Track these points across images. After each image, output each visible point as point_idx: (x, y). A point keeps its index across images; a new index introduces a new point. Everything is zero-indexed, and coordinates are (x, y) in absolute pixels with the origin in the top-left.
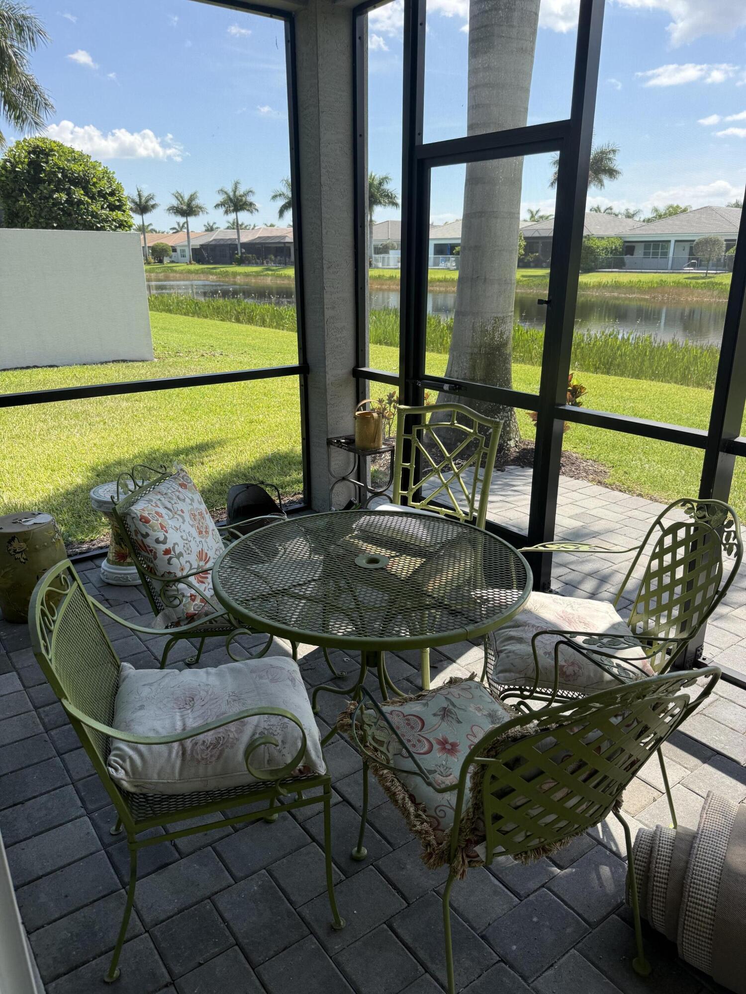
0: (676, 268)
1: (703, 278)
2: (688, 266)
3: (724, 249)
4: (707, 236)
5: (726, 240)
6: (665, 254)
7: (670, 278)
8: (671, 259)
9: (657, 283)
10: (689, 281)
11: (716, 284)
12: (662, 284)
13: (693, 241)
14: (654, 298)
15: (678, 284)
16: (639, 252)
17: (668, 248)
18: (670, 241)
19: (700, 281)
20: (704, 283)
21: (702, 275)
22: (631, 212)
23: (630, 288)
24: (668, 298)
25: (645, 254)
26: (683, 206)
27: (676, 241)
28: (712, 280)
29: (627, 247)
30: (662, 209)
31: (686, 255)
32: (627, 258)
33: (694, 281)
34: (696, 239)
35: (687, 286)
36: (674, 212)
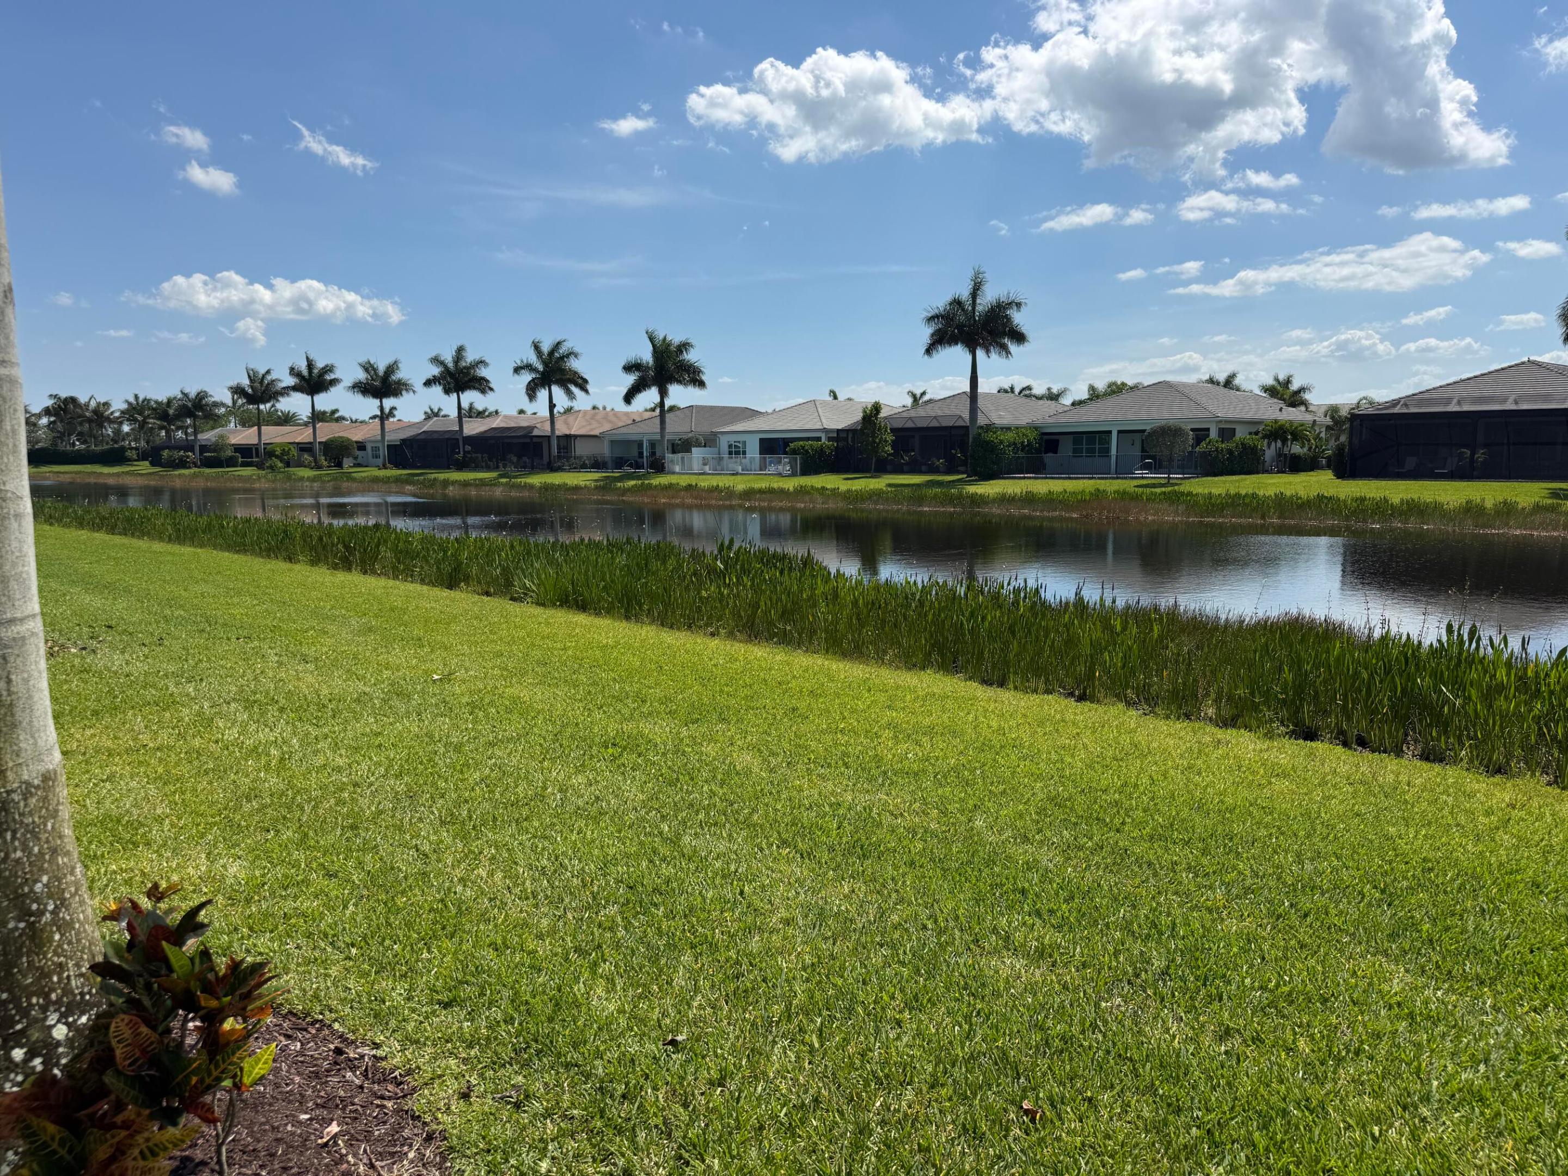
0: (1122, 471)
1: (1163, 485)
2: (1140, 468)
3: (1191, 442)
4: (1163, 422)
5: (1192, 430)
6: (1106, 452)
7: (1111, 486)
8: (1113, 459)
9: (1091, 494)
10: (1141, 490)
11: (1182, 494)
12: (1098, 495)
13: (1144, 431)
14: (1087, 516)
15: (1123, 495)
16: (1066, 448)
17: (1109, 442)
18: (1110, 432)
19: (1158, 490)
20: (1164, 493)
21: (1163, 481)
22: (1055, 391)
23: (1050, 501)
24: (1107, 518)
25: (1075, 451)
26: (1130, 383)
27: (1119, 432)
28: (1177, 488)
29: (1047, 441)
30: (1101, 386)
31: (1136, 450)
32: (1049, 458)
33: (1148, 490)
34: (1148, 428)
35: (1135, 498)
36: (1116, 389)
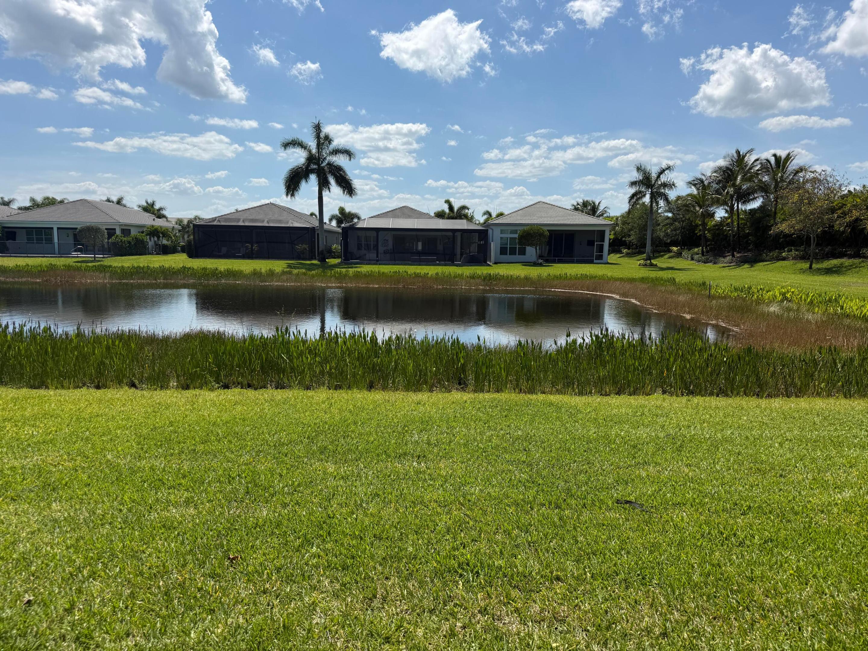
0: (63, 253)
1: (92, 262)
2: (75, 251)
3: (106, 236)
4: (88, 224)
5: (106, 229)
6: (50, 240)
7: (60, 262)
8: (56, 246)
9: (46, 266)
10: (79, 264)
11: (106, 266)
12: (52, 267)
13: (76, 229)
14: (46, 281)
15: (68, 268)
16: (21, 238)
17: (52, 234)
18: (52, 228)
19: (90, 264)
20: (95, 266)
21: (90, 259)
22: (6, 199)
23: (18, 271)
24: (61, 281)
25: (28, 239)
26: (59, 198)
27: (58, 228)
28: (102, 263)
29: (7, 232)
30: (39, 199)
31: (71, 240)
32: (9, 243)
33: (84, 265)
34: (79, 227)
35: (78, 269)
36: (50, 202)
